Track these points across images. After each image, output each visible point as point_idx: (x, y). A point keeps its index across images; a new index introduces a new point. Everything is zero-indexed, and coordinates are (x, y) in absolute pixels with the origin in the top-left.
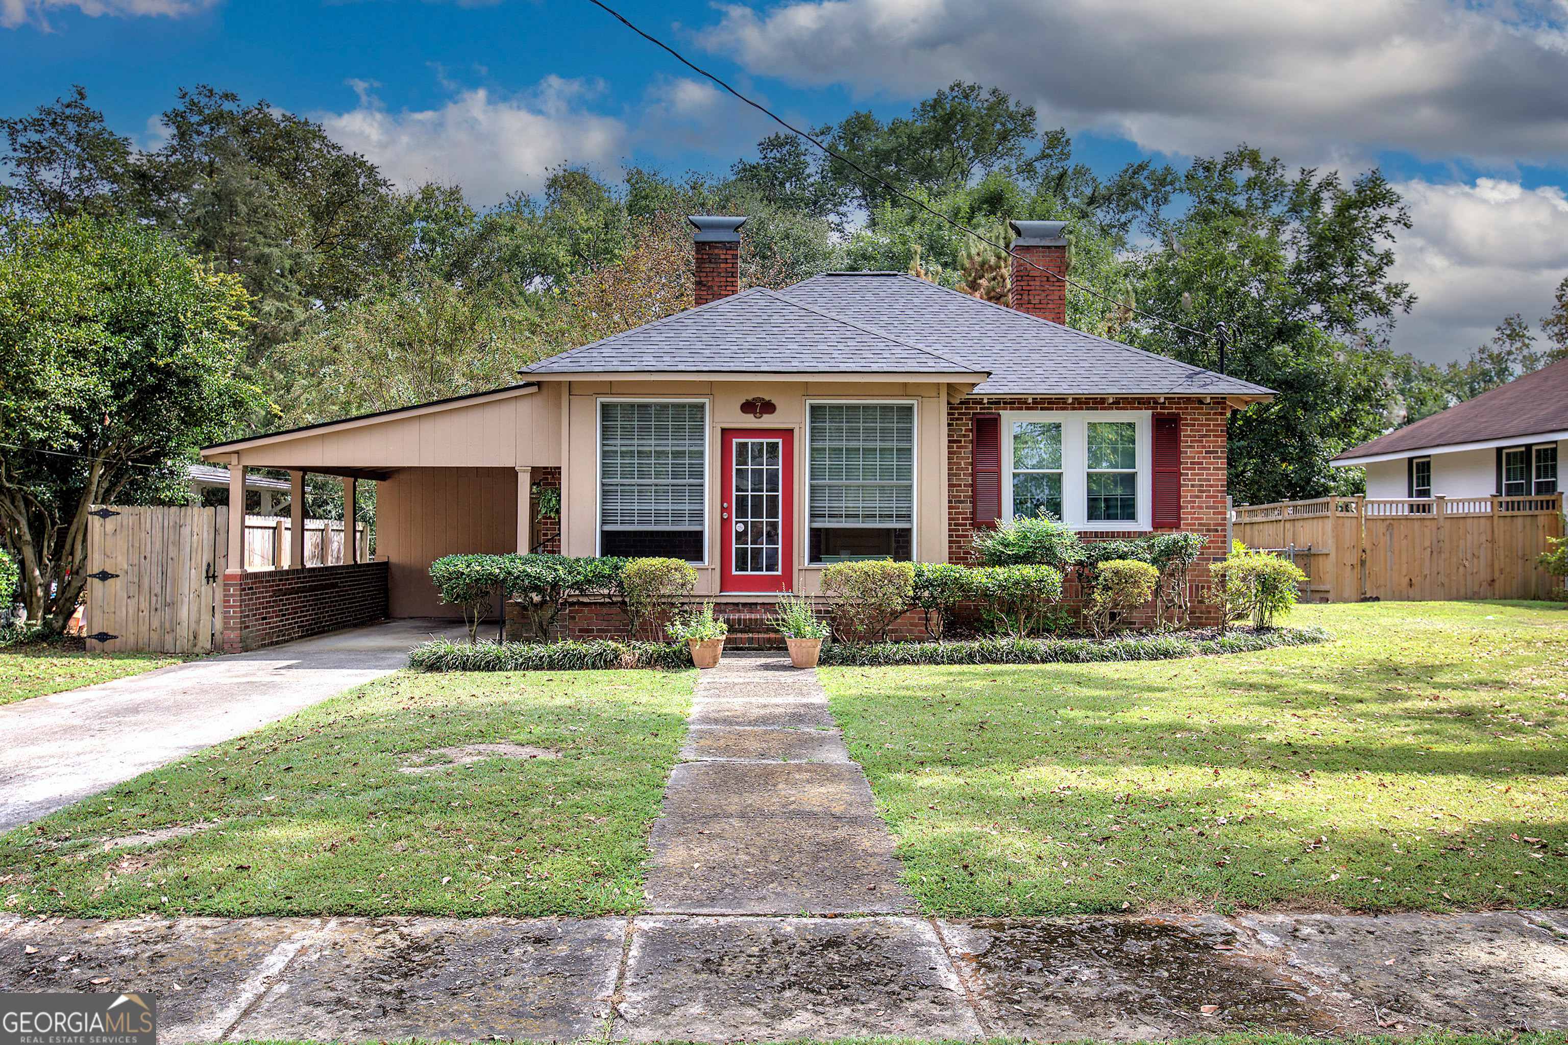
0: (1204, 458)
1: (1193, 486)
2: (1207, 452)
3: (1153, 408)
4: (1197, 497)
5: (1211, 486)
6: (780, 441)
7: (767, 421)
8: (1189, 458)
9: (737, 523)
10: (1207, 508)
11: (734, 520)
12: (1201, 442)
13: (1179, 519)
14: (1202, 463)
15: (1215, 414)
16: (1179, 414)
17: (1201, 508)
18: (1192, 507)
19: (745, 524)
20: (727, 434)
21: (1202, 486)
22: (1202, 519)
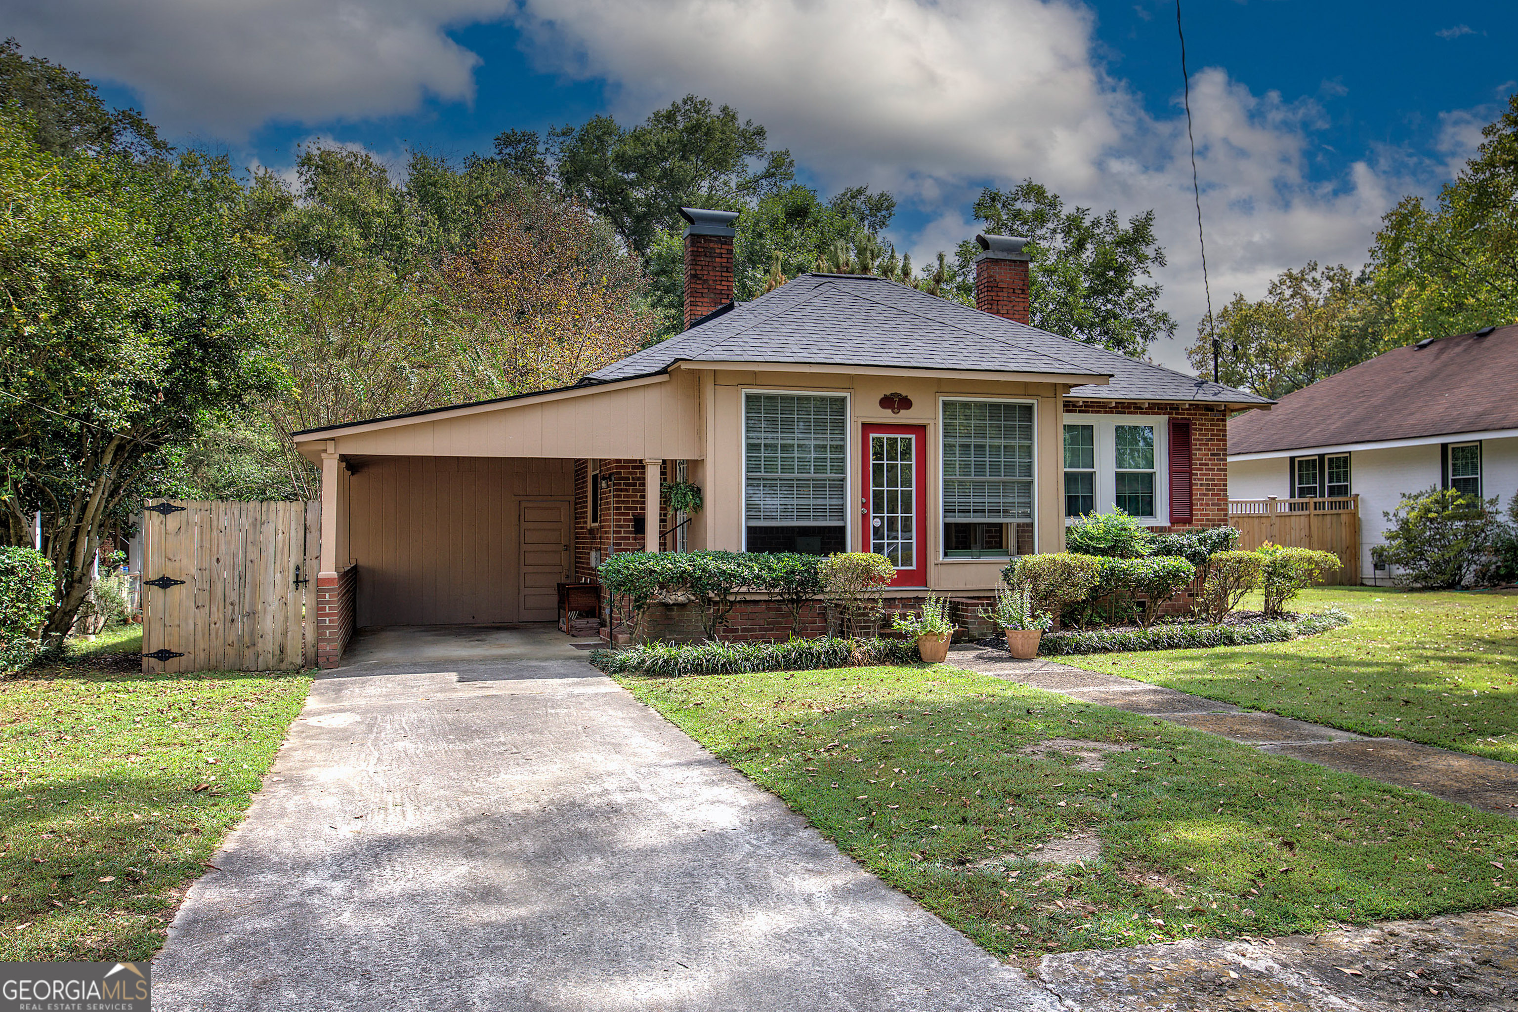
0: (1210, 460)
1: (1201, 485)
2: (1212, 455)
3: (1169, 414)
4: (1205, 495)
5: (1215, 485)
6: (913, 437)
7: (904, 417)
8: (1198, 459)
9: (874, 517)
10: (1213, 505)
11: (872, 515)
12: (1207, 445)
13: (1191, 515)
14: (1207, 465)
15: (1218, 420)
16: (1189, 419)
17: (1208, 505)
18: (1201, 505)
19: (882, 518)
20: (867, 428)
21: (1208, 485)
22: (1208, 515)
